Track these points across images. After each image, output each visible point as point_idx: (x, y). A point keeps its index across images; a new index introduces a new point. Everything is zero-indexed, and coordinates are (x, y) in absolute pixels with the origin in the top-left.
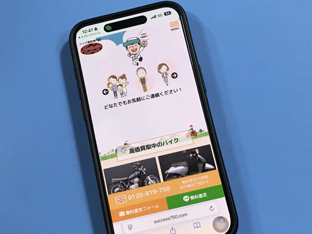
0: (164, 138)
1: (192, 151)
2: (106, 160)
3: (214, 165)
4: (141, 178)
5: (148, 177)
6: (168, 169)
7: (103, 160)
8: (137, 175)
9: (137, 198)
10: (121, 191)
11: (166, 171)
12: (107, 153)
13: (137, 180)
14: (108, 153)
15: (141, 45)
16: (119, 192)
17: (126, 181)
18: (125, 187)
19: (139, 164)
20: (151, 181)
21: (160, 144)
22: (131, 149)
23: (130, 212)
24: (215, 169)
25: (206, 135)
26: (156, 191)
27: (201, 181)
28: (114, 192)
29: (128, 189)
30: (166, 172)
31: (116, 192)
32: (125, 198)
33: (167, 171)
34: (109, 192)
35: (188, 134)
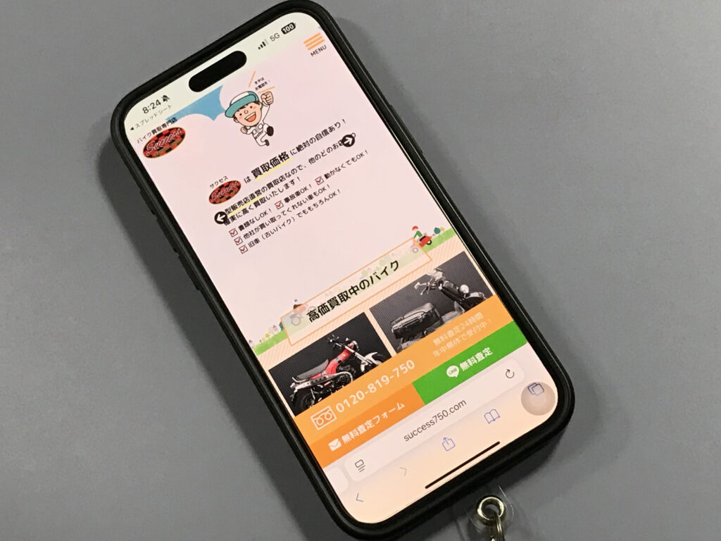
15: (262, 104)
35: (414, 245)
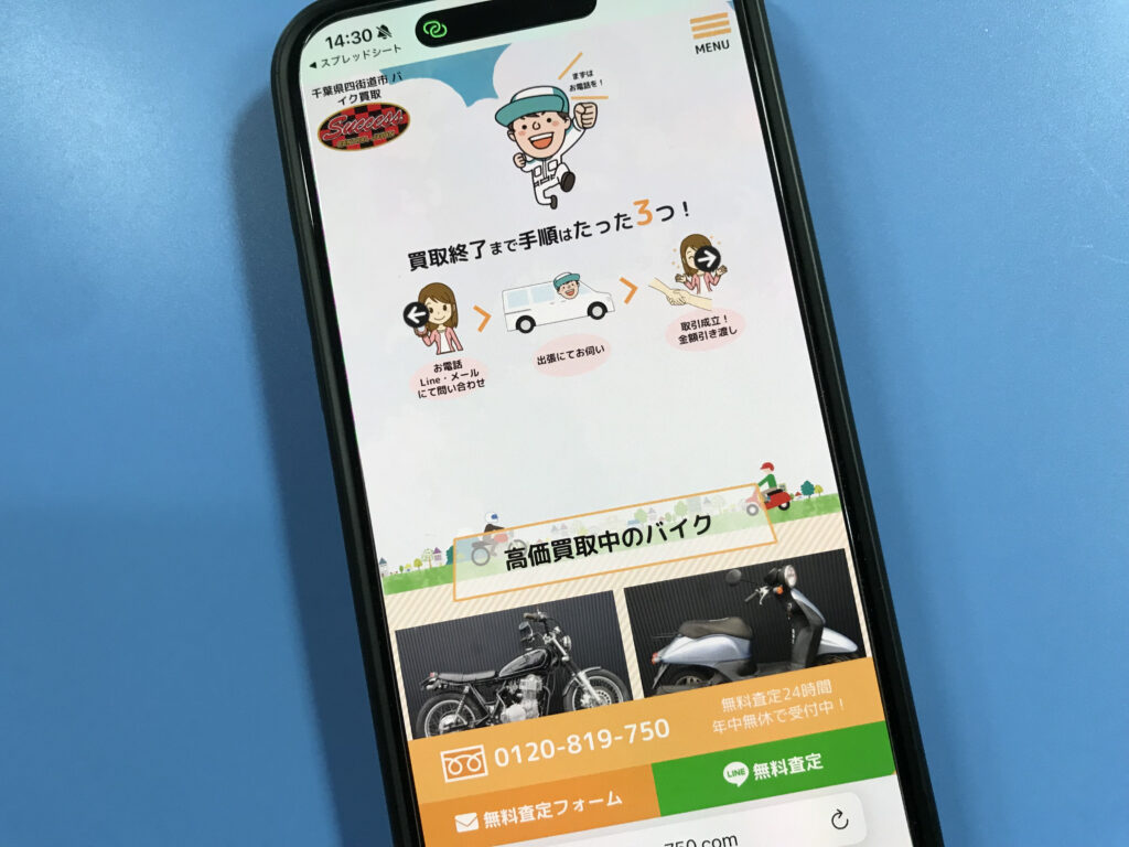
0: (651, 511)
1: (767, 573)
2: (409, 592)
3: (857, 639)
4: (551, 676)
5: (582, 675)
6: (666, 643)
7: (397, 592)
8: (535, 665)
9: (532, 758)
10: (465, 728)
11: (657, 651)
12: (412, 564)
13: (532, 683)
14: (418, 563)
16: (454, 729)
17: (488, 687)
18: (483, 712)
19: (542, 616)
20: (592, 694)
21: (636, 536)
22: (514, 549)
23: (501, 819)
24: (861, 653)
25: (829, 510)
26: (613, 737)
27: (802, 702)
28: (434, 730)
29: (496, 719)
30: (656, 659)
31: (445, 732)
32: (480, 757)
33: (659, 654)
34: (417, 726)
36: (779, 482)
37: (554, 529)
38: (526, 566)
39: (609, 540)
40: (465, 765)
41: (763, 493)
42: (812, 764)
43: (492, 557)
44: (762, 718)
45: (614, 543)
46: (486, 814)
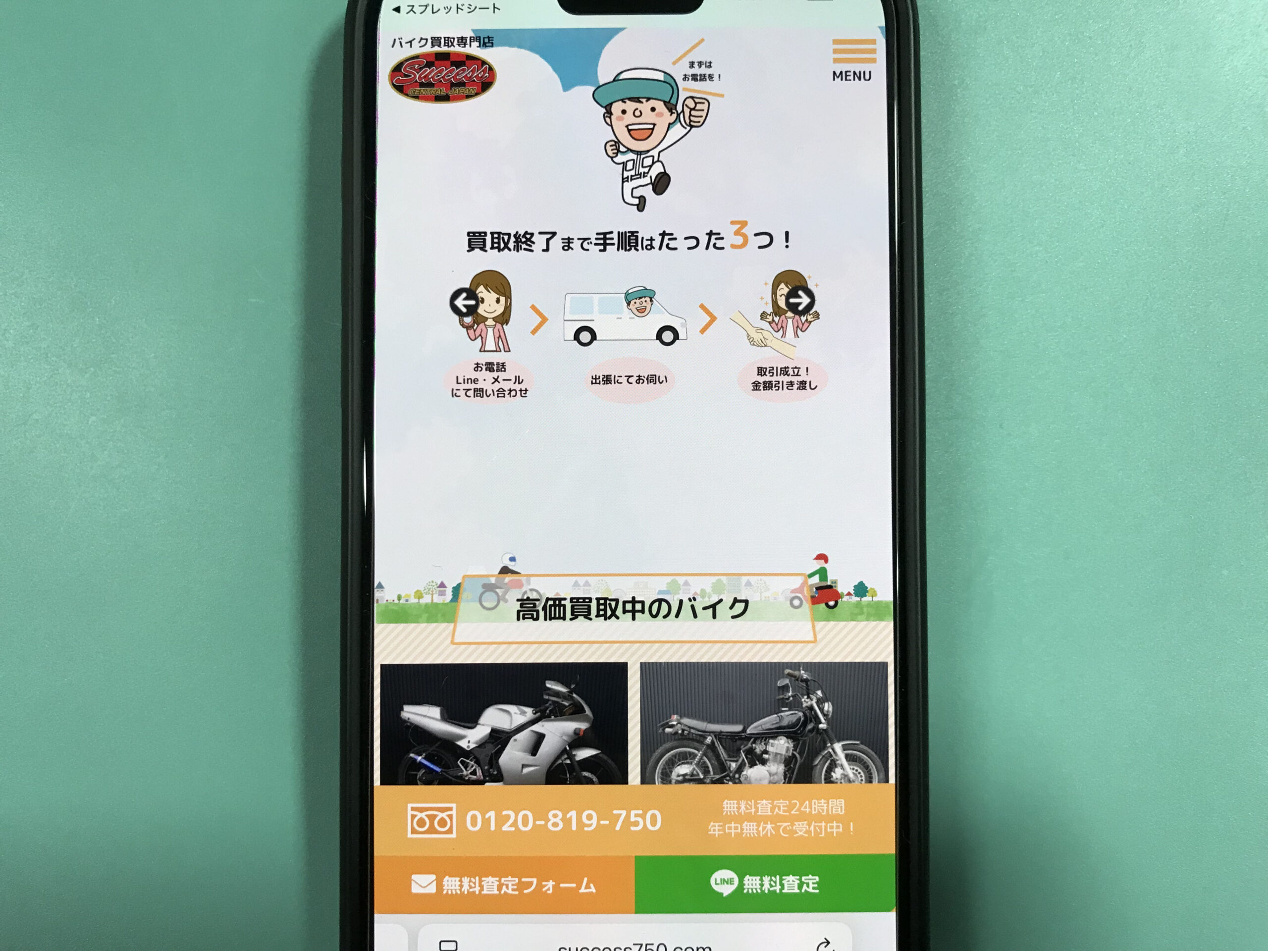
0: (686, 583)
2: (402, 625)
7: (390, 622)
9: (506, 828)
12: (413, 594)
14: (419, 594)
15: (678, 115)
21: (664, 604)
22: (528, 599)
23: (461, 886)
24: (883, 778)
25: (880, 617)
26: (599, 820)
27: (808, 818)
32: (450, 817)
34: (387, 770)
35: (800, 590)
36: (831, 577)
37: (576, 584)
38: (537, 619)
39: (634, 608)
40: (432, 824)
41: (811, 586)
42: (808, 886)
43: (502, 602)
44: (764, 828)
45: (639, 611)
46: (447, 878)
